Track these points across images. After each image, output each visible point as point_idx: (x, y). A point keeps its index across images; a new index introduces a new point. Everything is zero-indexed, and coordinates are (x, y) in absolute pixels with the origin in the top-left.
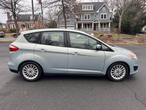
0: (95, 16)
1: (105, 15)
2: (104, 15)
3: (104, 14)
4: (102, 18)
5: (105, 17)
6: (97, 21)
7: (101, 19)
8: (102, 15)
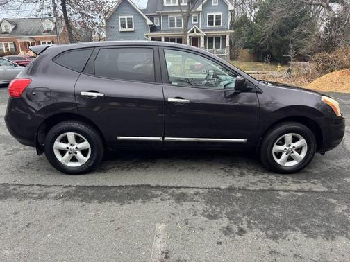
0: (195, 21)
1: (218, 18)
2: (215, 19)
3: (215, 14)
4: (211, 23)
5: (218, 23)
6: (198, 32)
7: (208, 26)
8: (211, 18)
